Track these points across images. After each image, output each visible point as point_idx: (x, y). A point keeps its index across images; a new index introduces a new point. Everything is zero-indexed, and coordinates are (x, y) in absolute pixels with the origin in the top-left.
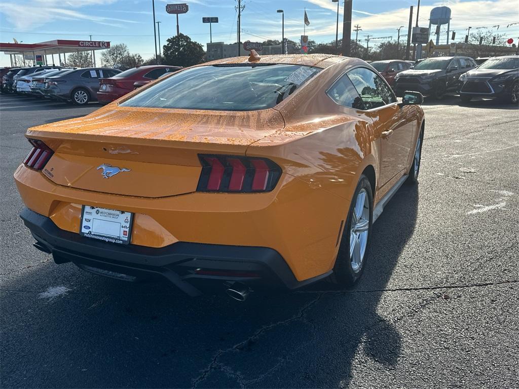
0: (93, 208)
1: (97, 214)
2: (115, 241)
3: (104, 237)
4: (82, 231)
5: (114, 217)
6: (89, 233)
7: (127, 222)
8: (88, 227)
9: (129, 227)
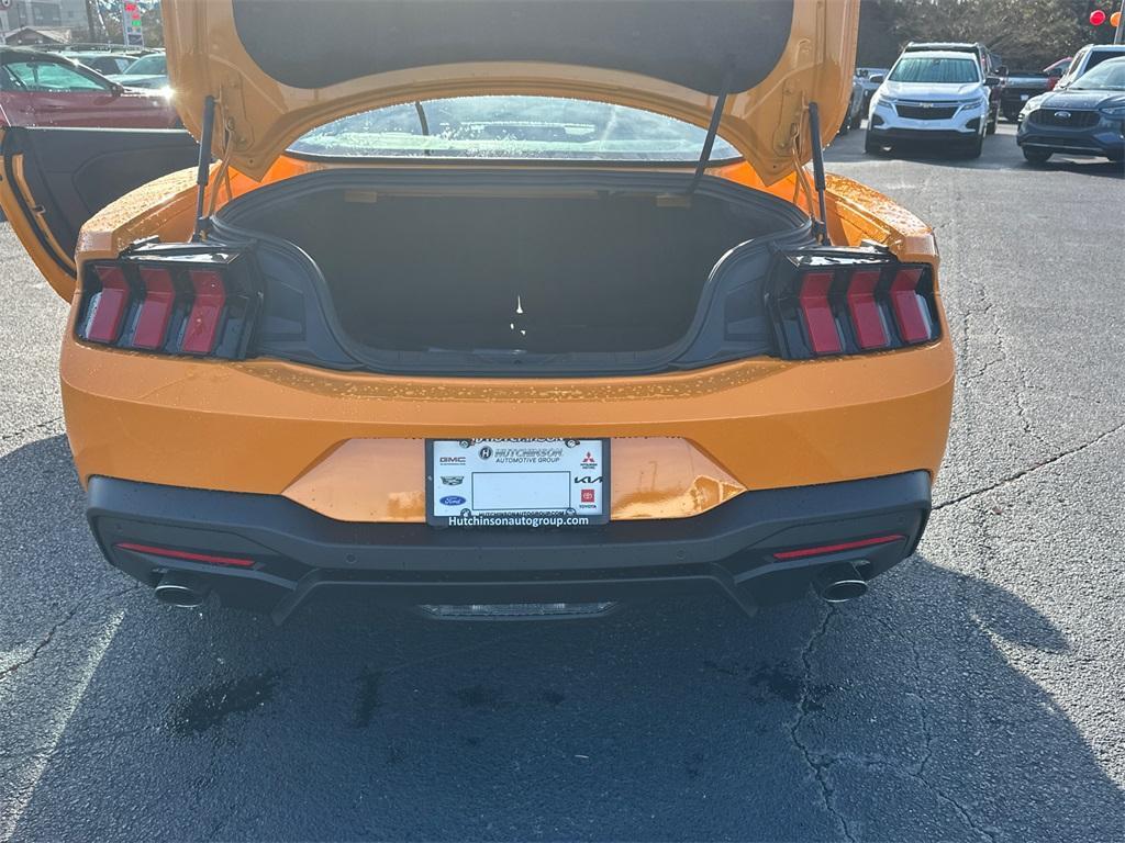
0: (470, 442)
1: (486, 457)
2: (565, 521)
3: (518, 516)
4: (436, 514)
5: (545, 460)
6: (466, 515)
7: (593, 466)
8: (458, 498)
9: (601, 479)
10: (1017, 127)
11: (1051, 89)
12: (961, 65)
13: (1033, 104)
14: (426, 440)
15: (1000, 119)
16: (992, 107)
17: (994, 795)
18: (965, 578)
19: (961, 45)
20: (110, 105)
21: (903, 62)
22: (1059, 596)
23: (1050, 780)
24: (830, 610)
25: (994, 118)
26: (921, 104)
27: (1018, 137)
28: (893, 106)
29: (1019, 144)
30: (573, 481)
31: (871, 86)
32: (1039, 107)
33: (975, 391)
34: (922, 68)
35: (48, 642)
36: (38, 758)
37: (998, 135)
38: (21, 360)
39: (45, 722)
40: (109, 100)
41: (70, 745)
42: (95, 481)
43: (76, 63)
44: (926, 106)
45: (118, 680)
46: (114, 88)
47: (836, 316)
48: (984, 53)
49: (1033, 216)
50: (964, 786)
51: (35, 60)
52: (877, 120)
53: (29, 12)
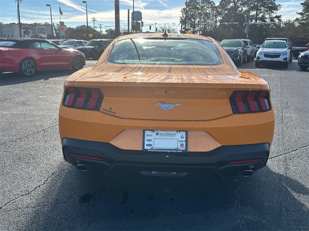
1: (157, 135)
2: (176, 151)
3: (165, 150)
4: (145, 148)
5: (172, 136)
6: (152, 149)
7: (183, 138)
8: (150, 145)
9: (185, 141)
10: (298, 60)
11: (308, 50)
12: (282, 44)
13: (302, 54)
14: (143, 130)
15: (293, 58)
16: (291, 55)
17: (287, 228)
18: (281, 175)
19: (282, 38)
20: (59, 53)
21: (265, 43)
22: (306, 181)
23: (303, 225)
24: (244, 182)
25: (292, 58)
26: (271, 54)
27: (298, 63)
28: (263, 54)
29: (298, 65)
30: (178, 141)
31: (257, 49)
32: (304, 55)
33: (285, 129)
34: (271, 45)
35: (47, 180)
36: (46, 207)
37: (293, 62)
38: (37, 115)
39: (47, 198)
40: (59, 51)
41: (53, 204)
42: (65, 139)
43: (50, 42)
44: (272, 54)
45: (64, 190)
46: (60, 49)
47: (244, 104)
48: (288, 41)
49: (302, 84)
50: (279, 225)
51: (41, 42)
52: (258, 58)
53: (37, 30)
